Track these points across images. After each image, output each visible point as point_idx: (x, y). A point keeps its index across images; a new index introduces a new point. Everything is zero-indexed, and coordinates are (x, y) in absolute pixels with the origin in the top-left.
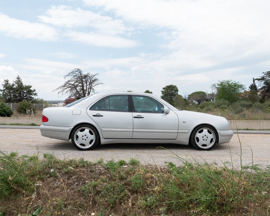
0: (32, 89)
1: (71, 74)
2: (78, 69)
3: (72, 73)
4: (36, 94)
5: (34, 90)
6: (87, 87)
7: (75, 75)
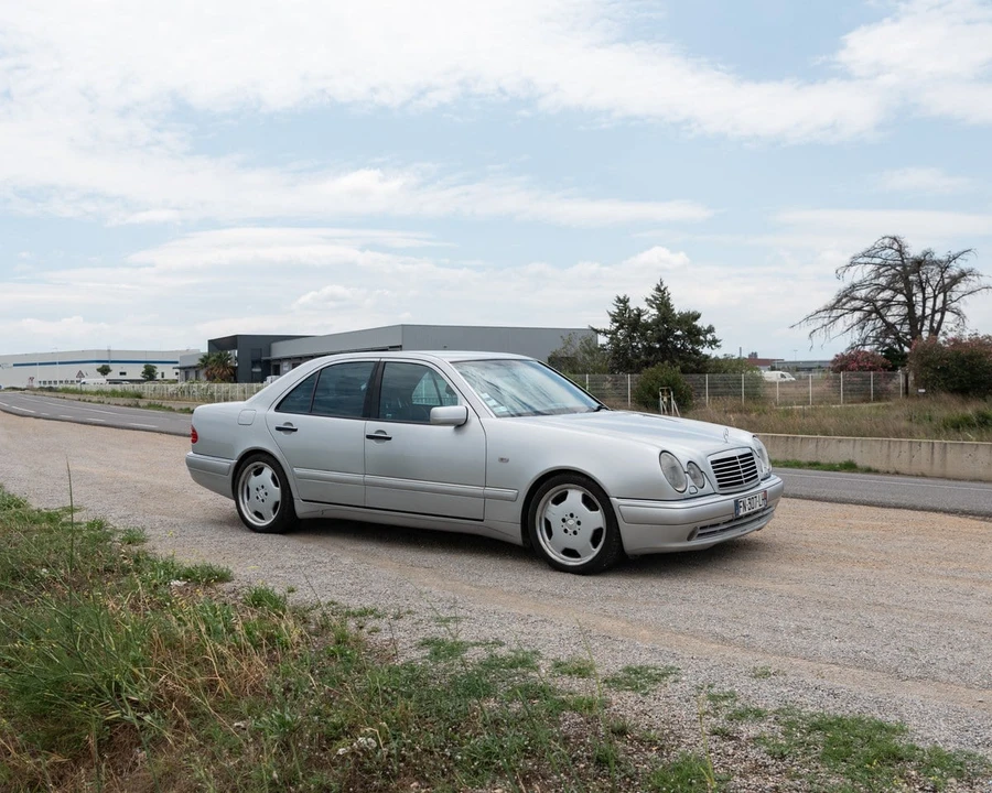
0: (701, 323)
1: (860, 260)
2: (895, 239)
3: (869, 254)
4: (714, 342)
5: (710, 326)
6: (924, 307)
7: (878, 261)
